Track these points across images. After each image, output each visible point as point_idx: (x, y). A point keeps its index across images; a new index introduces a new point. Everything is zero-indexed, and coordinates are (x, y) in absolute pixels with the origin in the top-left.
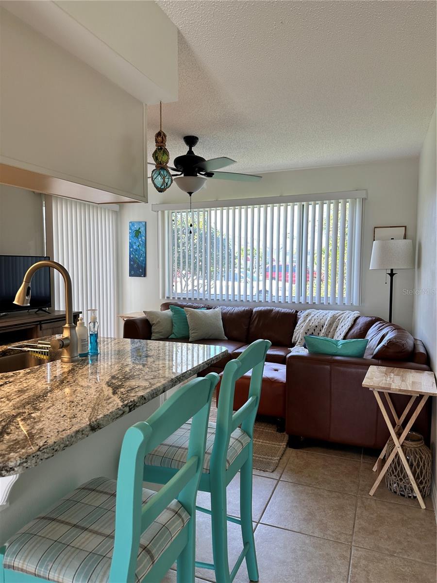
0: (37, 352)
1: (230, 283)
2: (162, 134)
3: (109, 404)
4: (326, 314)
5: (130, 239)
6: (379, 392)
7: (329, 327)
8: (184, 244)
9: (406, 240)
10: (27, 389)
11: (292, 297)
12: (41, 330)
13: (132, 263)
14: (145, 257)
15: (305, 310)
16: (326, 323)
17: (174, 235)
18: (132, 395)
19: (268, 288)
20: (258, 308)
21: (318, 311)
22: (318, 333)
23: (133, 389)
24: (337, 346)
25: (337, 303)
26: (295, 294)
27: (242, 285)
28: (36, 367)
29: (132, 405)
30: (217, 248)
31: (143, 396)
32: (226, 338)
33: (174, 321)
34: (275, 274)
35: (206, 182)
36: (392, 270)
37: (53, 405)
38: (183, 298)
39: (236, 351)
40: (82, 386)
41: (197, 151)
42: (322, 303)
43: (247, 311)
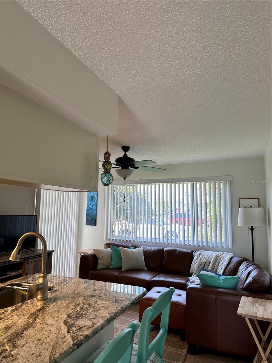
0: (22, 289)
1: (149, 226)
2: (108, 153)
3: (64, 343)
4: (212, 254)
5: (87, 202)
6: (249, 319)
7: (214, 263)
8: (120, 202)
9: (259, 208)
10: (11, 326)
11: (189, 241)
12: (27, 263)
13: (88, 217)
14: (96, 213)
15: (198, 250)
16: (212, 261)
17: (115, 197)
18: (80, 334)
19: (173, 229)
20: (167, 248)
21: (206, 252)
22: (207, 268)
23: (81, 328)
24: (219, 281)
25: (218, 246)
26: (191, 239)
27: (157, 227)
28: (19, 305)
29: (79, 343)
30: (141, 204)
31: (87, 335)
32: (146, 269)
33: (112, 256)
34: (177, 219)
35: (134, 171)
36: (252, 227)
37: (27, 342)
38: (119, 240)
39: (153, 279)
40: (47, 324)
41: (130, 154)
42: (208, 246)
43: (160, 250)
